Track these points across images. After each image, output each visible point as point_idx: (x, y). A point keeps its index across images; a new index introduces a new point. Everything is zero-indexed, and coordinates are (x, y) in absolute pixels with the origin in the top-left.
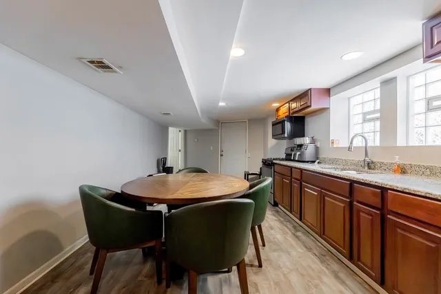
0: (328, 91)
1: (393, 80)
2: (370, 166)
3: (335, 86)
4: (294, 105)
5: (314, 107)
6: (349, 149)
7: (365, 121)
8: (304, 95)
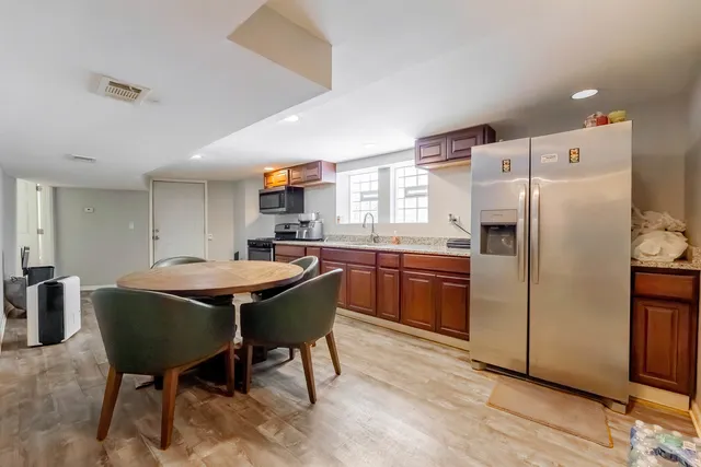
0: (334, 166)
1: (387, 169)
2: (376, 240)
3: (341, 163)
4: (294, 174)
5: (324, 180)
6: (364, 226)
7: (362, 200)
8: (314, 165)
